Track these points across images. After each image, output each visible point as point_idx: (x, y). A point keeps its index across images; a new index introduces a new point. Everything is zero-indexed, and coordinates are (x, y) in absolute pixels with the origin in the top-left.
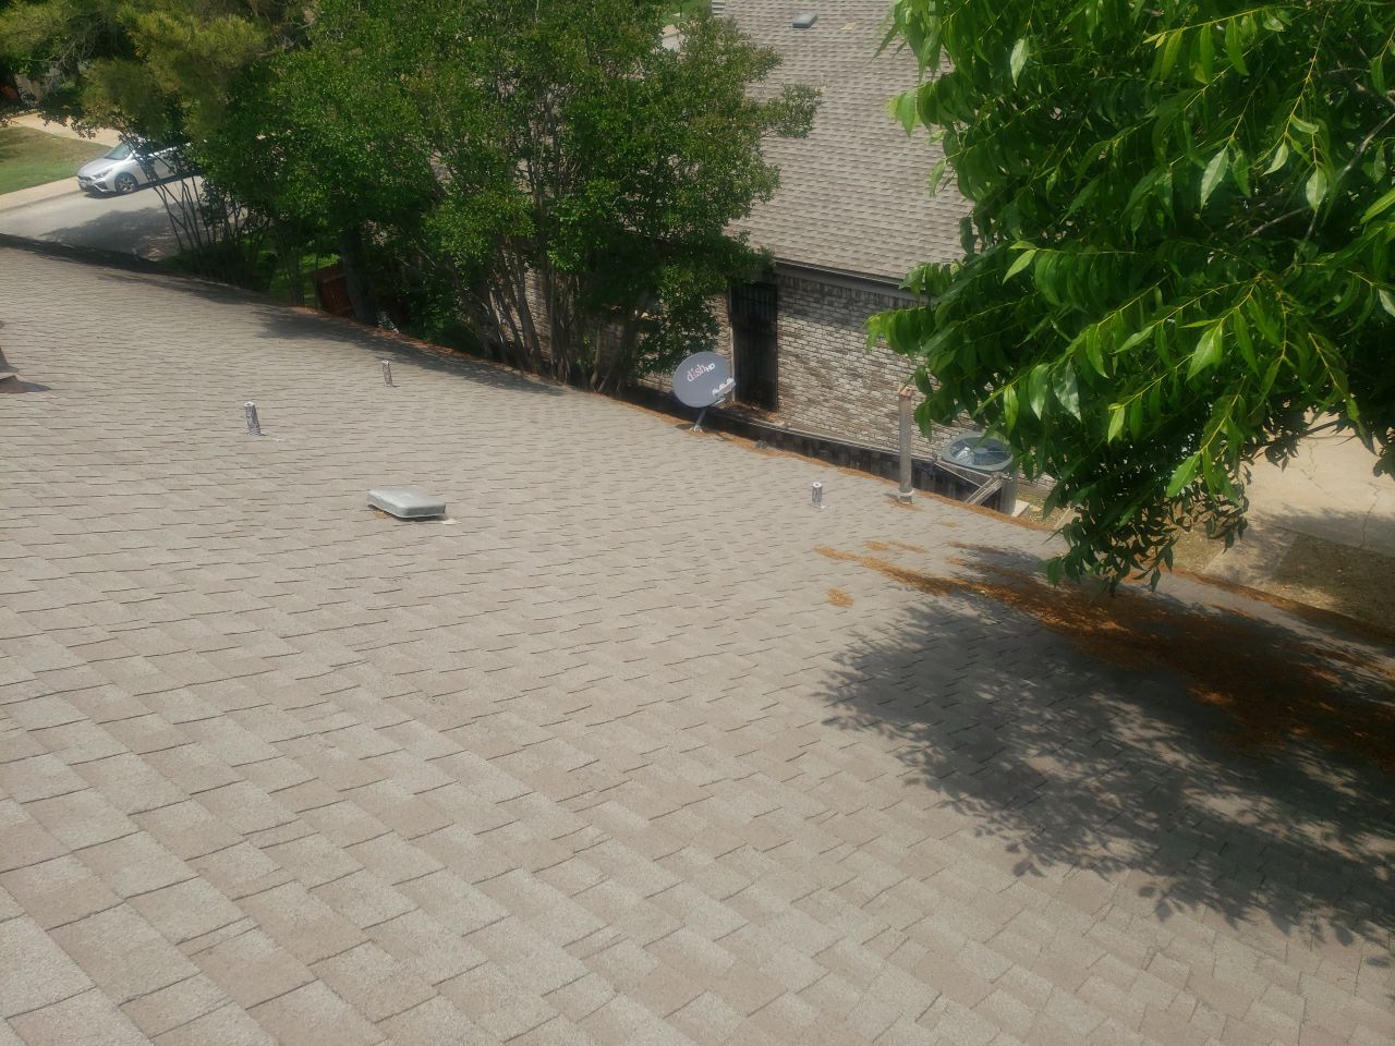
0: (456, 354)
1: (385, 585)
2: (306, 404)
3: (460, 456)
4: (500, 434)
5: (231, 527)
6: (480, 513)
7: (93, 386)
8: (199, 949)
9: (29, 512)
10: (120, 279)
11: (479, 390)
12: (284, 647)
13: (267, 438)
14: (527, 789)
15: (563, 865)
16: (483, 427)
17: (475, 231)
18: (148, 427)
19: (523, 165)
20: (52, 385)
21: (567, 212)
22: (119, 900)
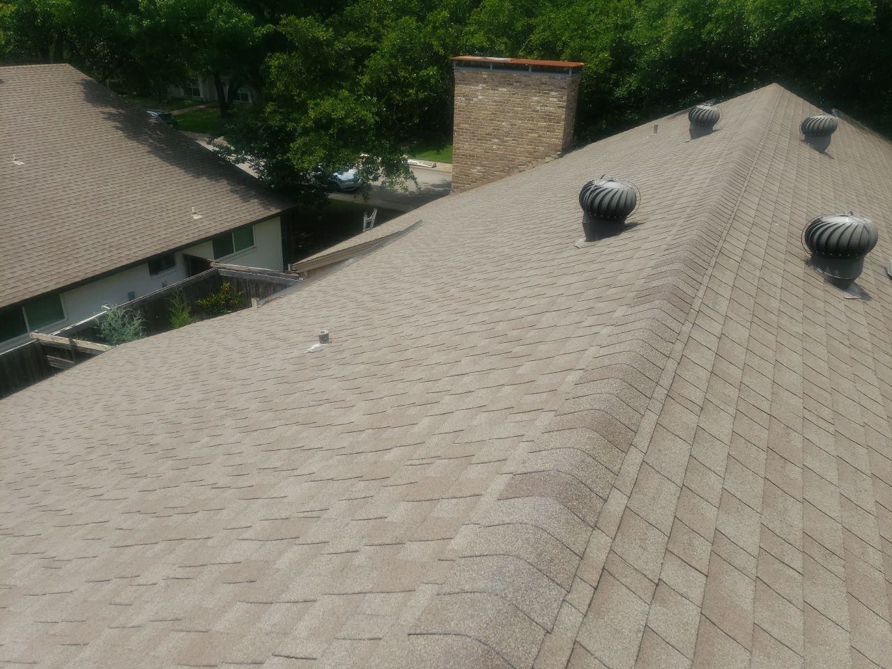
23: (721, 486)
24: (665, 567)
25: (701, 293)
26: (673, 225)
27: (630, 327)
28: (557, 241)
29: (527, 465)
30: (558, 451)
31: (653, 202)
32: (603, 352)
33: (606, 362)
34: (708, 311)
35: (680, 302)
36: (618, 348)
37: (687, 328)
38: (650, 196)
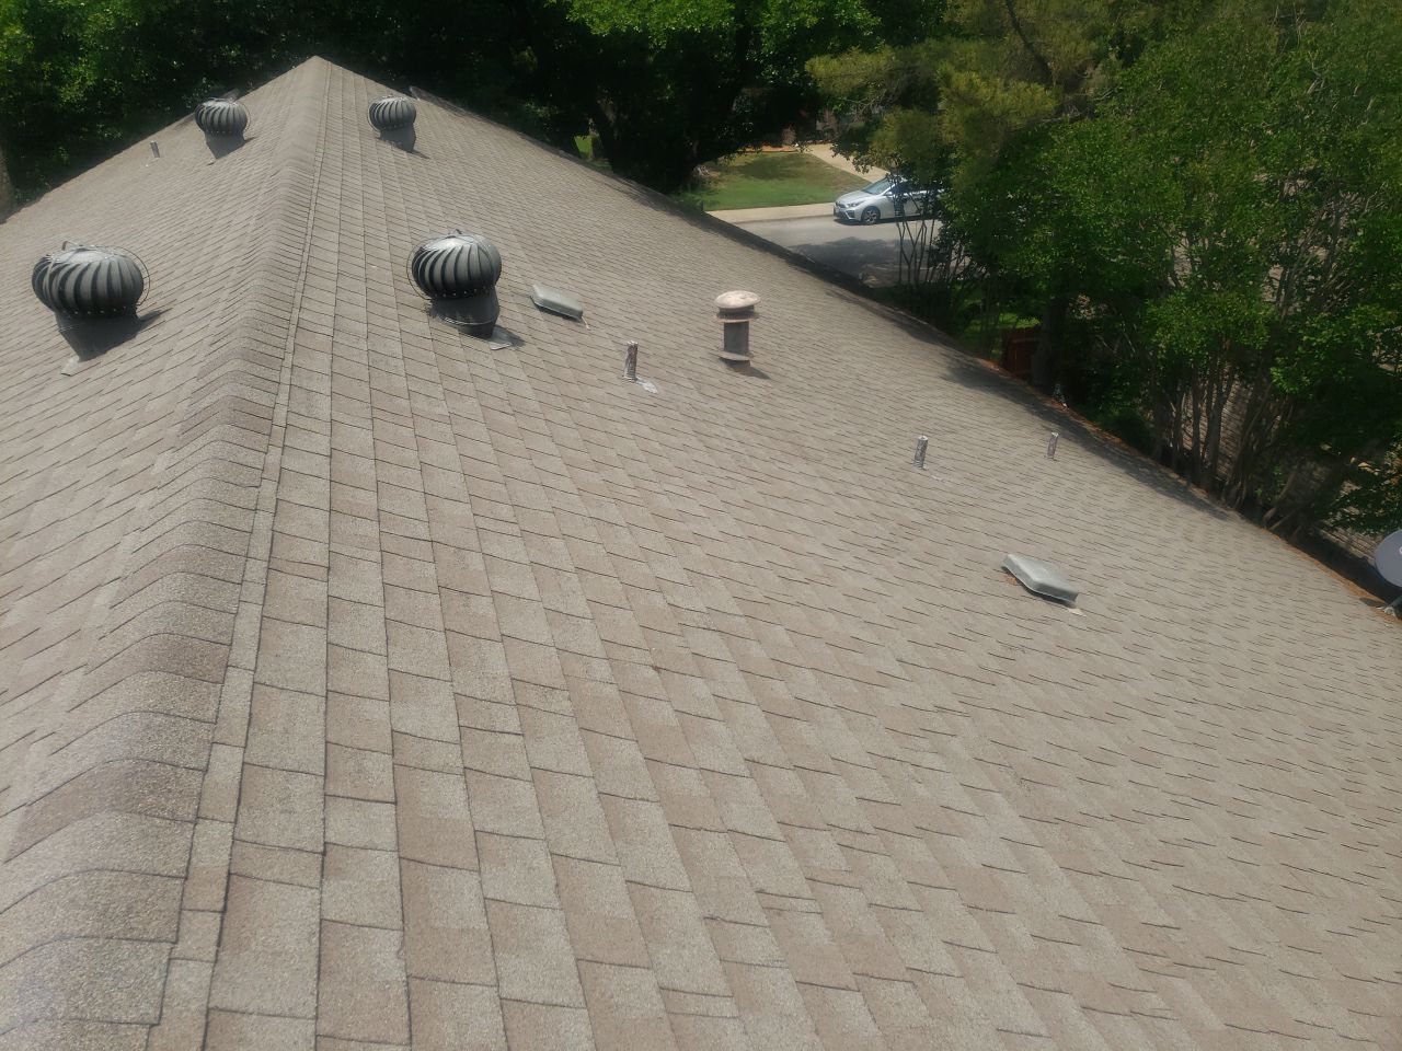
0: (1123, 445)
1: (999, 649)
2: (968, 452)
3: (1103, 549)
4: (1149, 540)
5: (877, 543)
6: (1109, 614)
7: (800, 385)
8: (775, 907)
9: (731, 475)
10: (842, 297)
11: (1136, 488)
12: (897, 670)
13: (927, 473)
14: (1094, 918)
15: (1116, 1017)
16: (1133, 528)
17: (1198, 329)
18: (832, 432)
19: (1276, 272)
20: (771, 375)
21: (1315, 332)
22: (722, 828)
23: (385, 668)
24: (331, 822)
25: (283, 398)
26: (216, 302)
27: (180, 483)
28: (28, 373)
29: (49, 777)
30: (99, 730)
31: (176, 273)
32: (145, 537)
33: (154, 551)
34: (301, 422)
35: (253, 421)
36: (168, 524)
37: (274, 456)
38: (171, 263)
